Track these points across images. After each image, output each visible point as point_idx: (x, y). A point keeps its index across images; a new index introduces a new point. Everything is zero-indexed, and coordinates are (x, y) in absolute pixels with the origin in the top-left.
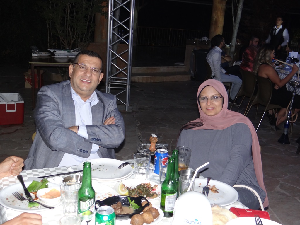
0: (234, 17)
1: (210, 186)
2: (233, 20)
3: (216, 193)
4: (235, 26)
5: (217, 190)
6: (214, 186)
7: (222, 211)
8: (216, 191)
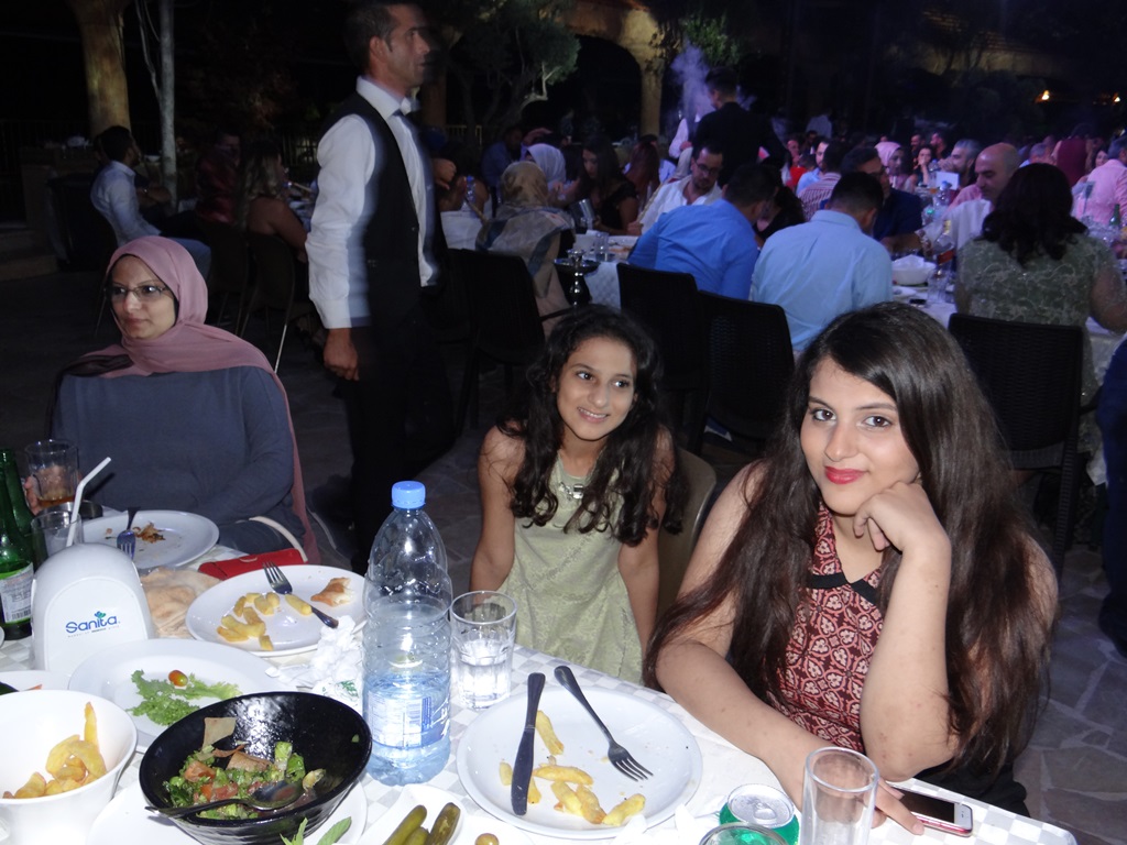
0: (154, 75)
1: (138, 528)
2: (154, 81)
3: (159, 542)
4: (164, 100)
5: (160, 534)
6: (151, 525)
7: (174, 578)
8: (157, 537)
